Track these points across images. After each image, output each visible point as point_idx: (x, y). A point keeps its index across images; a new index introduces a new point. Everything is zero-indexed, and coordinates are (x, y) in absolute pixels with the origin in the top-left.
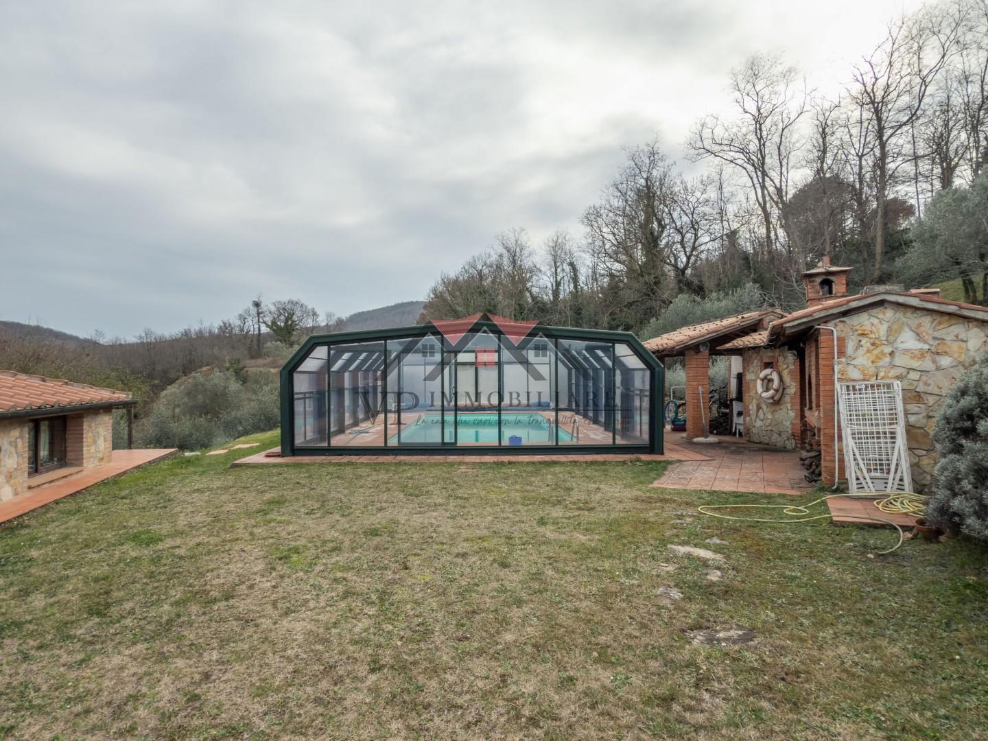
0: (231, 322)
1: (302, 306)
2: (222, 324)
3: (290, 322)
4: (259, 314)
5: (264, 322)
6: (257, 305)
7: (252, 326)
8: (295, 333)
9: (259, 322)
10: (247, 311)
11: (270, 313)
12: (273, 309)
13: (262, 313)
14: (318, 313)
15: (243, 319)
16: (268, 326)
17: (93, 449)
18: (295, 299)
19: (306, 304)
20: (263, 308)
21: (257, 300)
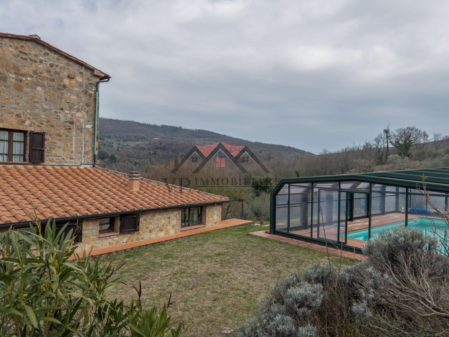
0: (370, 143)
1: (417, 130)
2: (365, 144)
3: (408, 141)
4: (387, 137)
5: (391, 142)
6: (386, 131)
7: (382, 144)
8: (411, 148)
9: (387, 142)
10: (380, 136)
11: (395, 136)
12: (396, 133)
13: (389, 136)
14: (428, 135)
15: (378, 140)
16: (393, 144)
17: (211, 219)
18: (411, 126)
19: (419, 129)
20: (391, 133)
21: (386, 129)
